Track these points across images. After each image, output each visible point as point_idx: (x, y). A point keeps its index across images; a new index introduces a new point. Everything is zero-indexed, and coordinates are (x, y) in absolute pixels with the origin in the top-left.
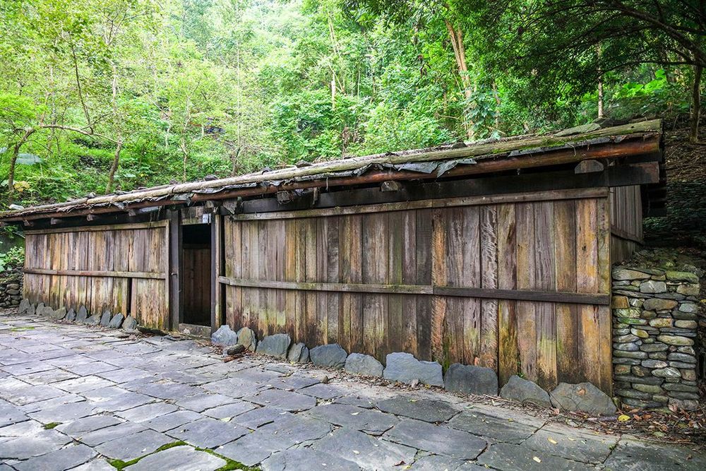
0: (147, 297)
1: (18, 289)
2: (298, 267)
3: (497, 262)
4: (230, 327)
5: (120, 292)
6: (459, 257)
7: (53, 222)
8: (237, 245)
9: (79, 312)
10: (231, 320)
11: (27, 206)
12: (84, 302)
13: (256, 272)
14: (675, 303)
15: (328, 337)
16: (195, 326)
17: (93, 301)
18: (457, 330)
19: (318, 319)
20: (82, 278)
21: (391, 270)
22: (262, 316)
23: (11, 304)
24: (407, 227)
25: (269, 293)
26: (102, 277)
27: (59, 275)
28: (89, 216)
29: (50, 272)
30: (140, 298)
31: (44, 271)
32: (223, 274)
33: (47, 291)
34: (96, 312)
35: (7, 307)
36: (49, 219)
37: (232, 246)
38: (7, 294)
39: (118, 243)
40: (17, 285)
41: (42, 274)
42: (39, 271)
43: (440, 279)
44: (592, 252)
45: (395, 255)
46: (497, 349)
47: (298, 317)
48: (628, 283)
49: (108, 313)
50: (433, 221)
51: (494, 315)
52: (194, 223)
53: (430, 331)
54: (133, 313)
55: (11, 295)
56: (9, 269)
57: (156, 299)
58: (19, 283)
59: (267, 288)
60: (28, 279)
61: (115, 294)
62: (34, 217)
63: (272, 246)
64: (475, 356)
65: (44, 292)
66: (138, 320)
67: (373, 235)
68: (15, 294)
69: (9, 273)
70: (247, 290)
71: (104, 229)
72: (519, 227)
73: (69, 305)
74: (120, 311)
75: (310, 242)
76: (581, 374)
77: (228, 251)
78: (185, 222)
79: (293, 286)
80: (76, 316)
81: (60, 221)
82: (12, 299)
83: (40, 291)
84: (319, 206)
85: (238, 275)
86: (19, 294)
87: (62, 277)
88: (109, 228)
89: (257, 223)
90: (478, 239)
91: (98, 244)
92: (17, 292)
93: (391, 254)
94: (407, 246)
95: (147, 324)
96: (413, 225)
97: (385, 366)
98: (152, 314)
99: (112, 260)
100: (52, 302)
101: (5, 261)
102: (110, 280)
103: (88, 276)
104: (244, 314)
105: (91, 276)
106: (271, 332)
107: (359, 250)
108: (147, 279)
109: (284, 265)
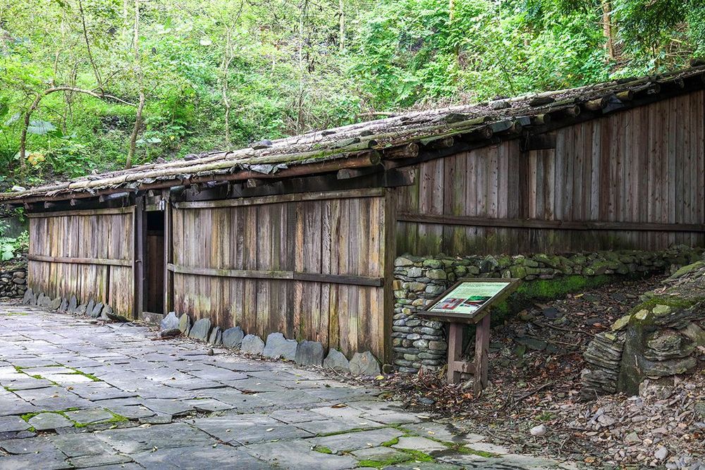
0: (120, 285)
1: (23, 278)
2: (219, 254)
3: (330, 250)
4: (176, 314)
5: (102, 280)
6: (310, 245)
7: (47, 206)
8: (181, 233)
9: (71, 302)
10: (177, 307)
11: (28, 187)
12: (75, 291)
13: (193, 261)
14: (423, 285)
15: (236, 321)
16: (153, 314)
17: (82, 290)
18: (308, 311)
19: (230, 303)
20: (74, 265)
21: (273, 257)
22: (197, 303)
23: (18, 294)
24: (282, 219)
25: (201, 278)
26: (89, 264)
27: (57, 262)
28: (72, 201)
29: (49, 259)
30: (115, 287)
31: (44, 258)
32: (171, 262)
33: (47, 280)
34: (84, 302)
35: (13, 297)
36: (43, 203)
37: (177, 234)
38: (14, 283)
39: (100, 229)
40: (22, 273)
41: (43, 261)
42: (39, 258)
43: (299, 267)
44: (376, 242)
45: (275, 244)
46: (329, 327)
47: (218, 303)
48: (401, 269)
49: (92, 302)
50: (297, 213)
51: (328, 297)
52: (154, 209)
53: (293, 312)
54: (110, 303)
55: (17, 284)
56: (19, 256)
57: (127, 287)
58: (25, 272)
59: (200, 275)
60: (32, 266)
61: (98, 283)
62: (32, 200)
63: (203, 234)
64: (317, 334)
65: (44, 281)
66: (113, 309)
67: (263, 226)
68: (21, 283)
69: (18, 260)
70: (188, 276)
71: (90, 214)
72: (342, 220)
73: (64, 295)
74: (101, 301)
75: (226, 230)
76: (370, 345)
77: (175, 239)
78: (149, 208)
79: (214, 272)
80: (67, 306)
81: (54, 204)
82: (18, 288)
83: (41, 280)
84: (233, 196)
85: (182, 263)
86: (25, 284)
87: (58, 264)
88: (93, 212)
89: (194, 211)
90: (320, 230)
91: (86, 228)
92: (23, 281)
93: (273, 243)
94: (282, 237)
95: (121, 313)
96: (286, 216)
97: (265, 344)
98: (123, 302)
99: (96, 247)
100: (50, 291)
101: (14, 247)
102: (94, 267)
103: (78, 264)
104: (185, 301)
105: (81, 264)
106: (202, 317)
107: (255, 239)
108: (121, 266)
109: (210, 253)
